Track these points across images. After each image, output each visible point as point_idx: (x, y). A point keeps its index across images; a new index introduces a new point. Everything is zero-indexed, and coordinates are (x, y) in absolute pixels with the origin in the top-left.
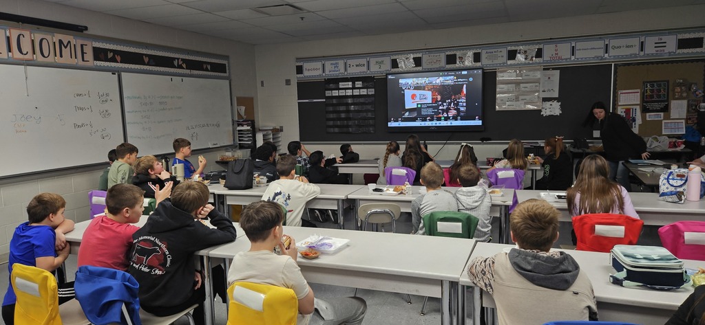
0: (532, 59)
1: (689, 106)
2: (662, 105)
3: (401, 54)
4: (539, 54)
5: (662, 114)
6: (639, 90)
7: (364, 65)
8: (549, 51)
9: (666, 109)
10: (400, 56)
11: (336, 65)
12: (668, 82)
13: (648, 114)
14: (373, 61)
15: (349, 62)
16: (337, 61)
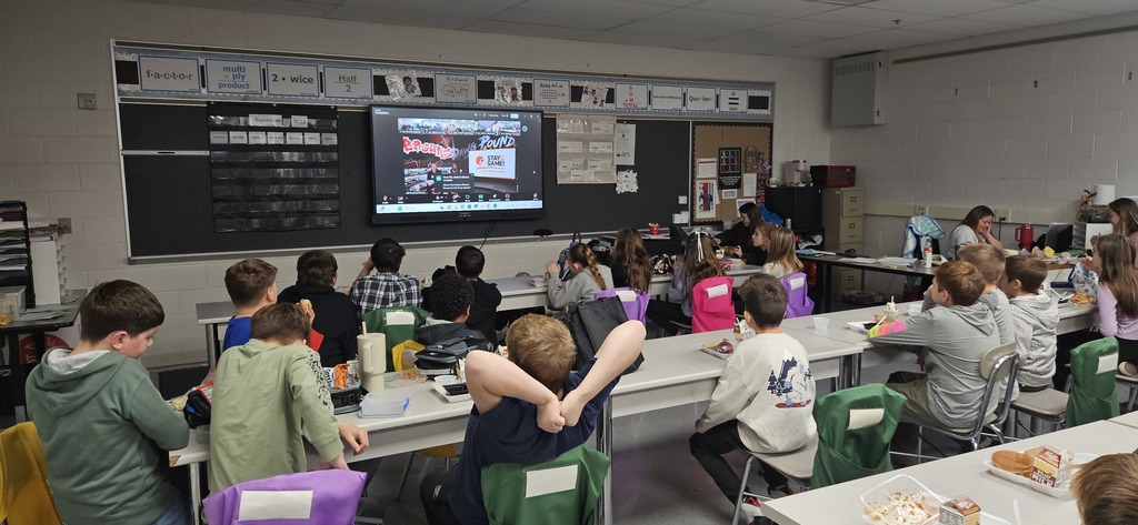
0: (601, 105)
1: (758, 181)
2: (737, 178)
3: (394, 68)
4: (611, 97)
5: (735, 190)
6: (715, 159)
7: (311, 80)
8: (622, 93)
9: (738, 185)
10: (391, 71)
11: (239, 73)
12: (740, 149)
13: (724, 191)
14: (332, 74)
15: (273, 69)
16: (241, 64)
